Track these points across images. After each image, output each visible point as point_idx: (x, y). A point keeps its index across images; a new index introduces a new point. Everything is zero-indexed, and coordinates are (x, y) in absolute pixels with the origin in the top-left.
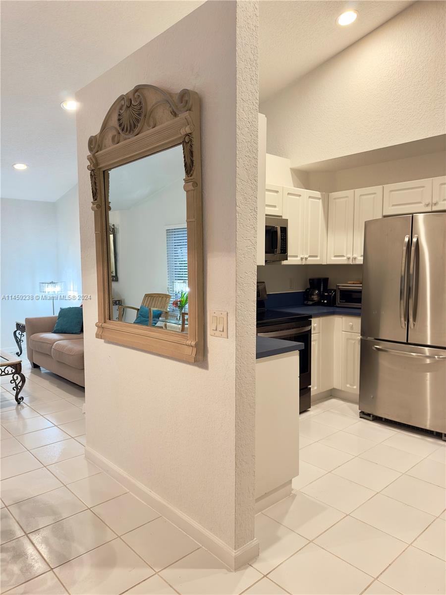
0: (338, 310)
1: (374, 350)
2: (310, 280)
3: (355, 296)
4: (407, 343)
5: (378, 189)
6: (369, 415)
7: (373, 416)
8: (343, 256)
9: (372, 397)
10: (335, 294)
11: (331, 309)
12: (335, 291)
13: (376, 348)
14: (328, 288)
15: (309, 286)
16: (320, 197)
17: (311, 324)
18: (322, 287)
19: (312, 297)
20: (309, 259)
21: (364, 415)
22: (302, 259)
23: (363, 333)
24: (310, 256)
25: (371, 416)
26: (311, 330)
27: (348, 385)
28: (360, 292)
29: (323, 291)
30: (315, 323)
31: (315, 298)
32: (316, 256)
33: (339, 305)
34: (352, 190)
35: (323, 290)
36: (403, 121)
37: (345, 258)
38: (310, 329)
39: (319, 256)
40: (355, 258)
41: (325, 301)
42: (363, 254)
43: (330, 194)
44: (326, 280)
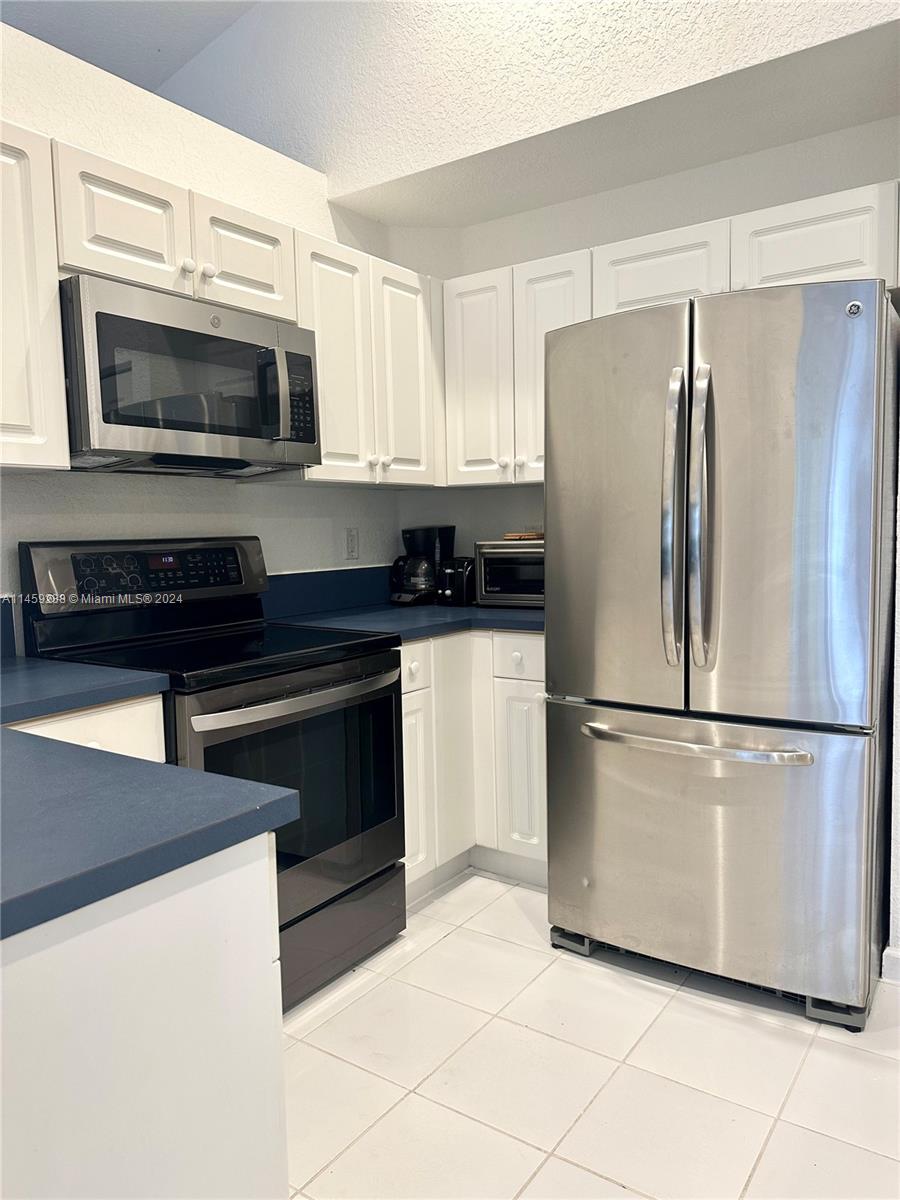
0: (481, 614)
1: (587, 736)
2: (405, 532)
3: (526, 573)
4: (687, 713)
5: (577, 259)
6: (579, 938)
7: (592, 941)
8: (489, 461)
9: (586, 882)
10: (473, 571)
11: (464, 613)
12: (472, 562)
13: (591, 728)
14: (456, 555)
15: (403, 552)
16: (417, 285)
17: (398, 665)
18: (438, 551)
19: (413, 580)
20: (393, 466)
21: (566, 939)
22: (372, 465)
23: (553, 683)
24: (397, 460)
25: (587, 941)
26: (399, 682)
27: (516, 836)
28: (539, 562)
29: (441, 565)
30: (415, 658)
31: (421, 583)
32: (416, 462)
33: (486, 602)
34: (507, 269)
35: (441, 557)
36: (645, 32)
37: (495, 467)
38: (396, 678)
39: (423, 460)
40: (521, 466)
41: (448, 592)
42: (542, 453)
43: (447, 283)
44: (447, 534)
